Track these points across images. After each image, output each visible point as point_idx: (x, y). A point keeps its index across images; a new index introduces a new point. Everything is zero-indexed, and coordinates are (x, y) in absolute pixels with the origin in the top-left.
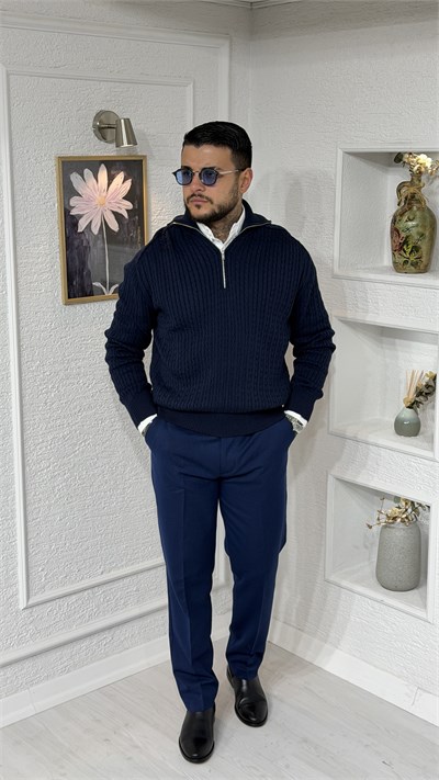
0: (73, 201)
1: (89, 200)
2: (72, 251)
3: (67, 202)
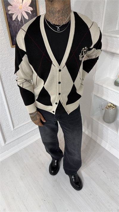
0: (9, 8)
1: (16, 7)
2: (11, 28)
3: (6, 8)
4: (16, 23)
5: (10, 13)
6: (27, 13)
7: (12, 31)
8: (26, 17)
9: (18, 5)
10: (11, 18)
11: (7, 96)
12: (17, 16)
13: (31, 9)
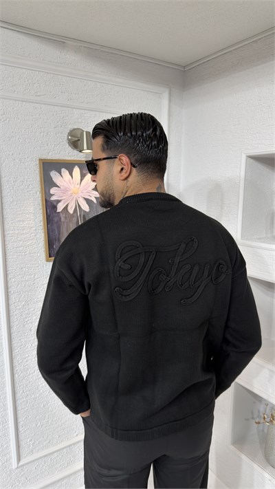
0: (53, 191)
2: (51, 226)
3: (47, 191)
5: (53, 198)
6: (88, 201)
7: (53, 230)
8: (86, 208)
9: (72, 187)
10: (55, 207)
11: (17, 368)
12: (67, 206)
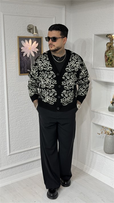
0: (22, 48)
1: (26, 48)
2: (21, 62)
4: (25, 58)
5: (22, 51)
6: (35, 53)
7: (22, 63)
8: (33, 55)
9: (28, 47)
10: (22, 54)
12: (27, 54)
13: (38, 50)
